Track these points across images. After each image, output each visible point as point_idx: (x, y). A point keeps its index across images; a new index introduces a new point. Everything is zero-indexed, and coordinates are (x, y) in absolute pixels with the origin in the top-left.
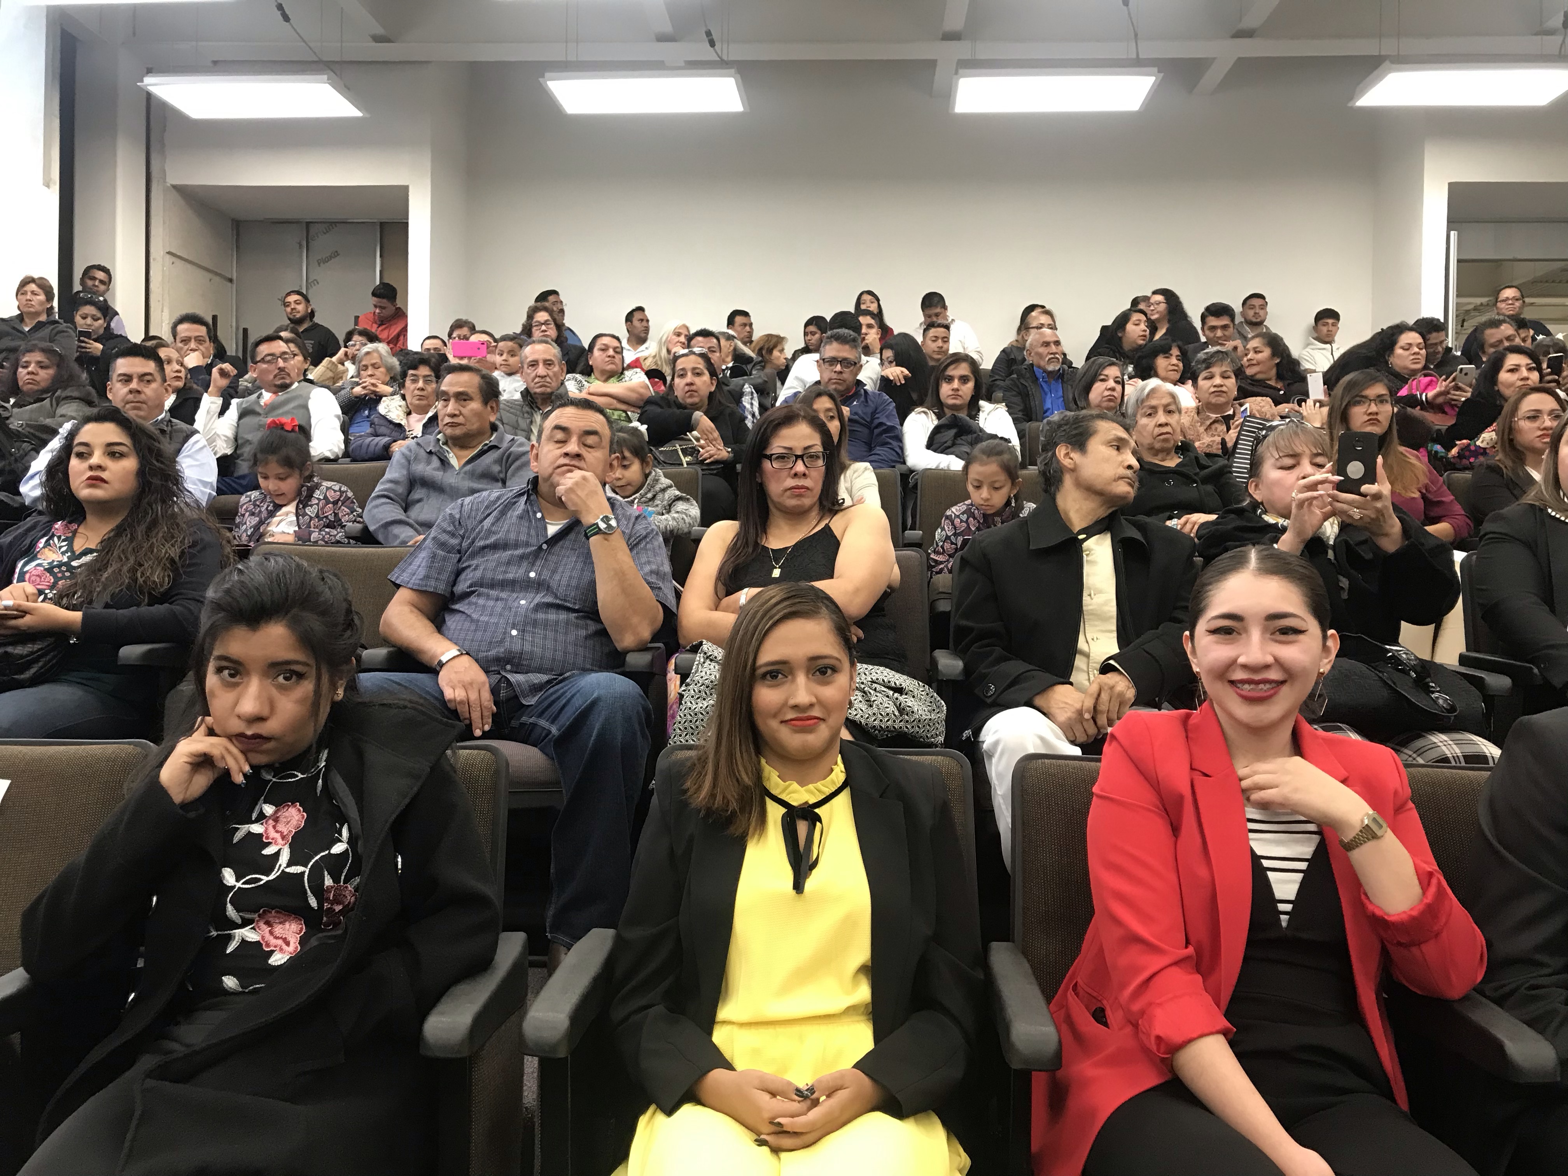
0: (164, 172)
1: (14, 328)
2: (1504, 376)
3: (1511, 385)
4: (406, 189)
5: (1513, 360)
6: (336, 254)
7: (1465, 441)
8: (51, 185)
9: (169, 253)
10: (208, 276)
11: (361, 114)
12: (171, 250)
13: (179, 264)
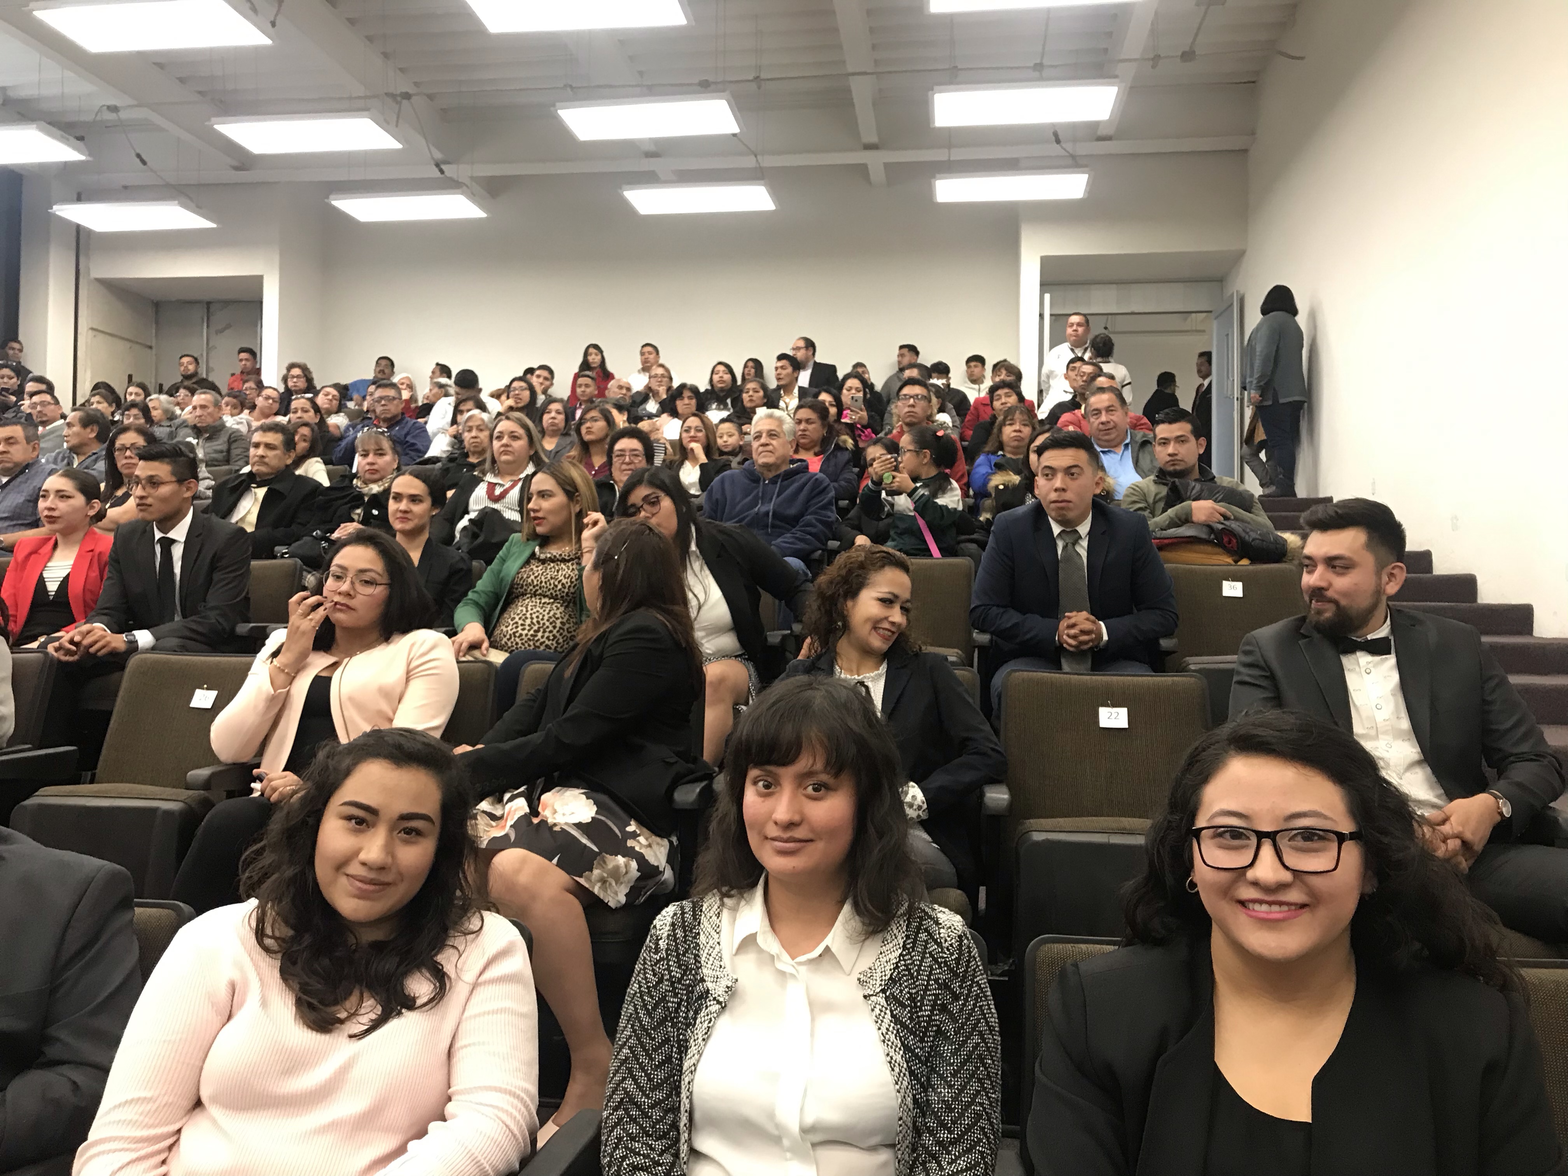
0: (89, 269)
4: (261, 278)
6: (228, 326)
9: (92, 329)
10: (128, 345)
11: (214, 226)
12: (95, 327)
13: (101, 336)
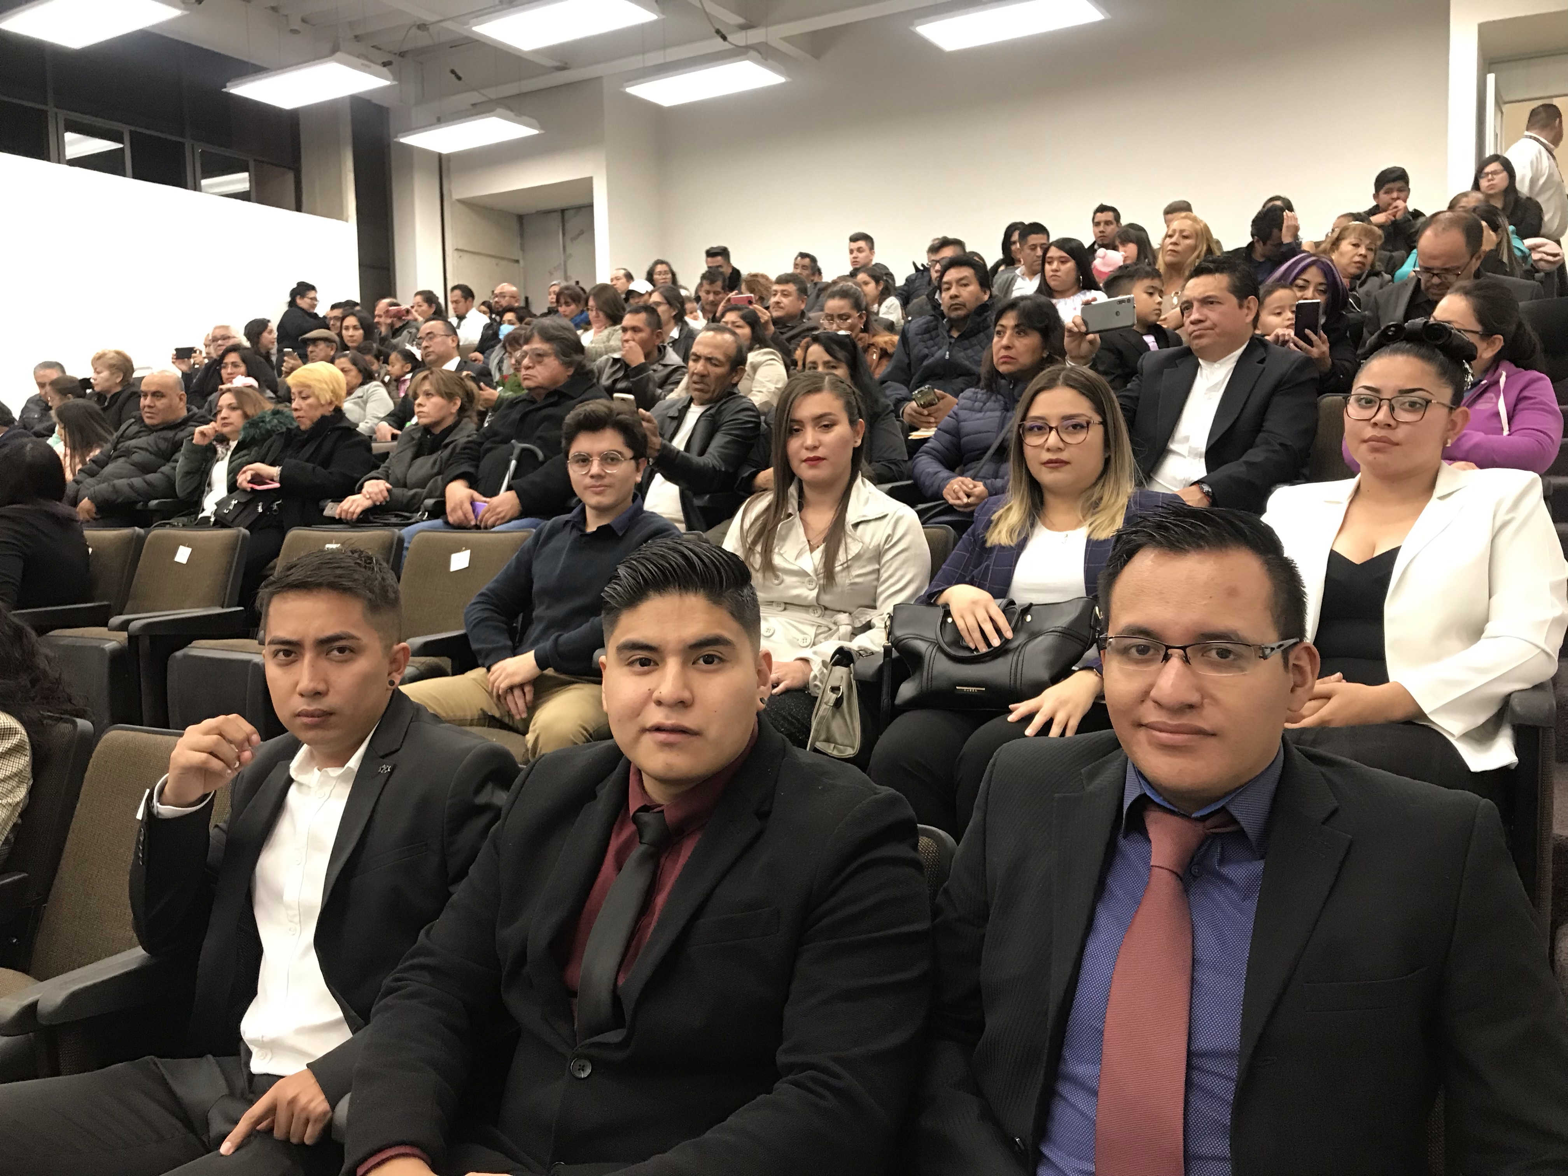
0: (450, 191)
4: (590, 180)
6: (582, 232)
8: (350, 220)
9: (457, 250)
10: (494, 261)
11: (535, 132)
12: (460, 247)
13: (466, 257)
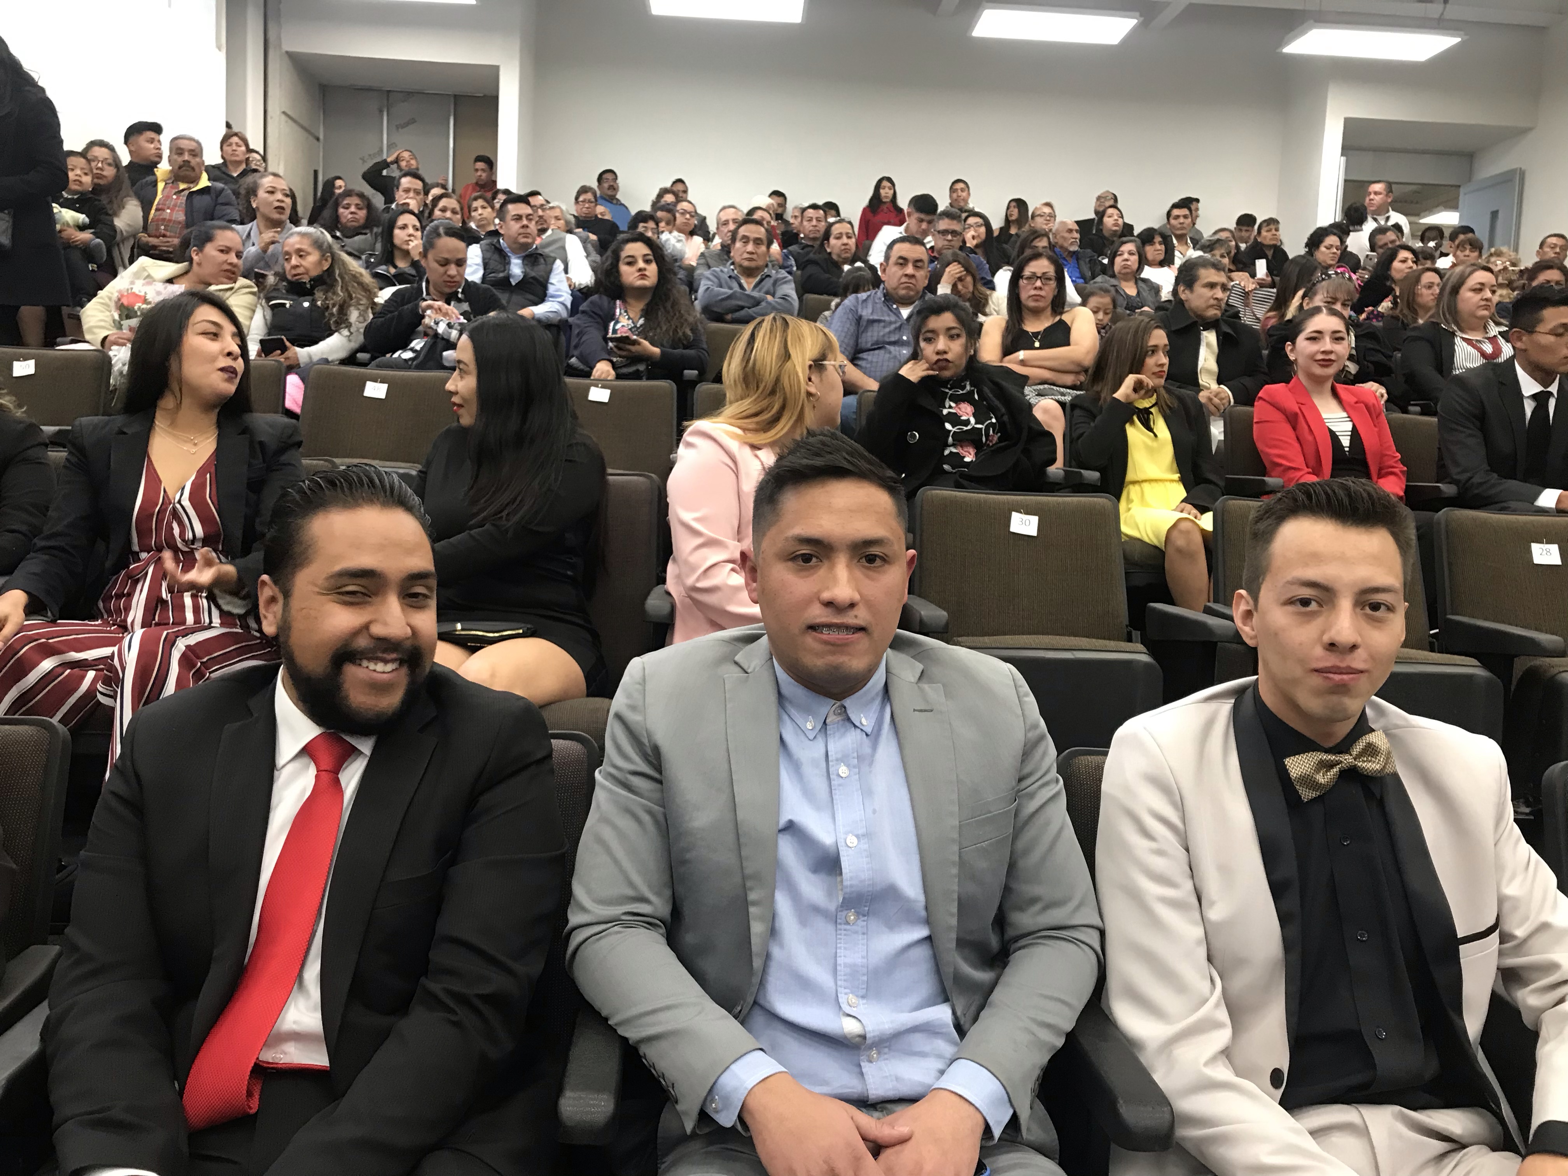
0: (279, 39)
1: (224, 173)
2: (1396, 264)
3: (1402, 271)
4: (497, 68)
5: (1404, 254)
7: (1371, 308)
8: (222, 49)
9: (284, 113)
10: (305, 134)
12: (286, 111)
13: (289, 123)
